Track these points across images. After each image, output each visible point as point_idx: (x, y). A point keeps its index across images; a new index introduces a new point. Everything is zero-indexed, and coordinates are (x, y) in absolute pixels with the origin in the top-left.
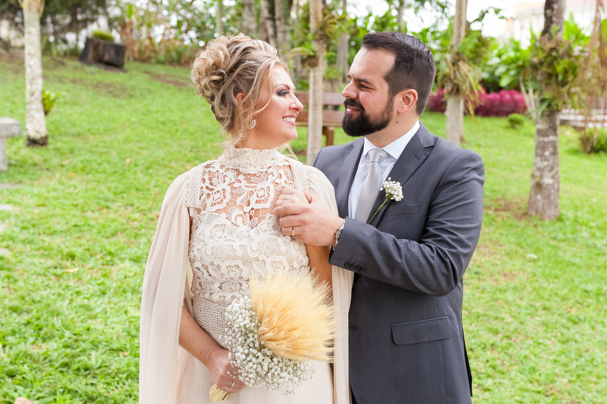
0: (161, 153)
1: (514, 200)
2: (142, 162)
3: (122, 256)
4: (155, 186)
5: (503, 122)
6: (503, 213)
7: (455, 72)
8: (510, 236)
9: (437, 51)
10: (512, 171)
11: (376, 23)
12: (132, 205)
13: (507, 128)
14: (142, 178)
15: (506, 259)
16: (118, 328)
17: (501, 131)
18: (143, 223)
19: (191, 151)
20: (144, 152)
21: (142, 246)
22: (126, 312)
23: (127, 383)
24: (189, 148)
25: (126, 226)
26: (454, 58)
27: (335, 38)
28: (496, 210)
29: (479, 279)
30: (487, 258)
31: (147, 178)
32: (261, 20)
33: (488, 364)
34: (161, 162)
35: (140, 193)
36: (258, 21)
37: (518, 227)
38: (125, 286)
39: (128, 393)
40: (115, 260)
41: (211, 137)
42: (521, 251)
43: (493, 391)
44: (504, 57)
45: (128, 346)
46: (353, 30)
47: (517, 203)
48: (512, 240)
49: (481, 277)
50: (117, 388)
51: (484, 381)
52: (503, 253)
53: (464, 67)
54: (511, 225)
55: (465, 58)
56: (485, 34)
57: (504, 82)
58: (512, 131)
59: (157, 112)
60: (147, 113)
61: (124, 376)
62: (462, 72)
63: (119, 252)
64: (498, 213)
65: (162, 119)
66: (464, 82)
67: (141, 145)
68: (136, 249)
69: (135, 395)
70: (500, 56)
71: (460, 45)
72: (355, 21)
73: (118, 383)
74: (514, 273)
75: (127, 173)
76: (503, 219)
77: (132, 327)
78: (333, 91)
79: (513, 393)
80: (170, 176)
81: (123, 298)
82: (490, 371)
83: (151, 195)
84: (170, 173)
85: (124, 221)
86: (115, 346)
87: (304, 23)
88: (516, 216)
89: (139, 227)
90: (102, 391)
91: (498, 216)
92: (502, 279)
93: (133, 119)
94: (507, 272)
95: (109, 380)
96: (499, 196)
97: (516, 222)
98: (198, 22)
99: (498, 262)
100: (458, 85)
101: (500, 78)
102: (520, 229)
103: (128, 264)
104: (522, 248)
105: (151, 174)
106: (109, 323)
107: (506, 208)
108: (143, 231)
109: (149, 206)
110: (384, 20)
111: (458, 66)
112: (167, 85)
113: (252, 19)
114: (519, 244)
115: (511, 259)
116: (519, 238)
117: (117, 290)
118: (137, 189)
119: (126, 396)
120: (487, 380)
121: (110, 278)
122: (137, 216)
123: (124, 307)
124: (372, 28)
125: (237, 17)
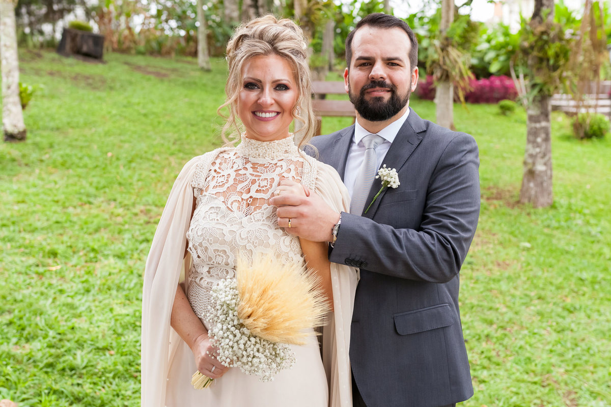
0: (143, 146)
1: (506, 188)
2: (124, 155)
3: (106, 253)
4: (138, 180)
5: (493, 109)
6: (496, 202)
7: (444, 58)
8: (503, 225)
9: (425, 37)
10: (504, 159)
11: (361, 9)
12: (115, 200)
13: (498, 114)
14: (125, 173)
15: (499, 248)
16: (104, 326)
17: (492, 118)
18: (127, 218)
19: (174, 143)
20: (127, 146)
21: (126, 242)
22: (111, 310)
23: (114, 383)
24: (172, 141)
25: (109, 222)
26: (442, 44)
27: (320, 25)
28: (488, 199)
29: (472, 269)
30: (479, 248)
31: (129, 172)
32: (244, 8)
33: (483, 356)
34: (144, 155)
35: (123, 187)
36: (240, 8)
37: (510, 215)
38: (109, 283)
39: (115, 393)
40: (99, 256)
41: (194, 129)
42: (514, 239)
43: (489, 382)
44: (493, 43)
45: (114, 344)
46: (338, 17)
47: (509, 191)
48: (505, 229)
49: (474, 267)
50: (103, 387)
51: (479, 372)
52: (496, 242)
53: (454, 53)
54: (504, 214)
55: (454, 43)
56: (474, 18)
57: (494, 68)
58: (502, 118)
59: (139, 104)
60: (128, 105)
61: (111, 375)
62: (451, 57)
63: (103, 249)
64: (490, 201)
65: (144, 111)
66: (454, 68)
67: (122, 138)
68: (120, 245)
69: (122, 395)
70: (489, 41)
71: (448, 30)
72: (340, 7)
73: (105, 383)
74: (507, 262)
75: (109, 168)
76: (495, 207)
77: (118, 325)
78: (319, 79)
79: (508, 385)
80: (153, 169)
81: (107, 296)
82: (486, 362)
83: (134, 189)
84: (153, 166)
85: (107, 216)
86: (101, 344)
87: (287, 10)
88: (508, 204)
89: (123, 222)
90: (89, 391)
91: (490, 205)
92: (496, 269)
93: (114, 112)
94: (500, 261)
95: (96, 379)
96: (491, 184)
97: (508, 210)
98: (179, 10)
99: (492, 252)
100: (447, 71)
101: (489, 63)
102: (512, 218)
103: (112, 260)
104: (515, 236)
105: (134, 168)
106: (94, 322)
107: (499, 196)
108: (127, 227)
109: (132, 201)
110: (370, 6)
111: (447, 51)
112: (148, 76)
113: (234, 7)
114: (512, 233)
115: (504, 248)
116: (512, 226)
117: (102, 287)
118: (120, 184)
119: (114, 396)
120: (482, 372)
121: (94, 275)
122: (120, 211)
123: (109, 304)
124: (358, 14)
125: (219, 6)
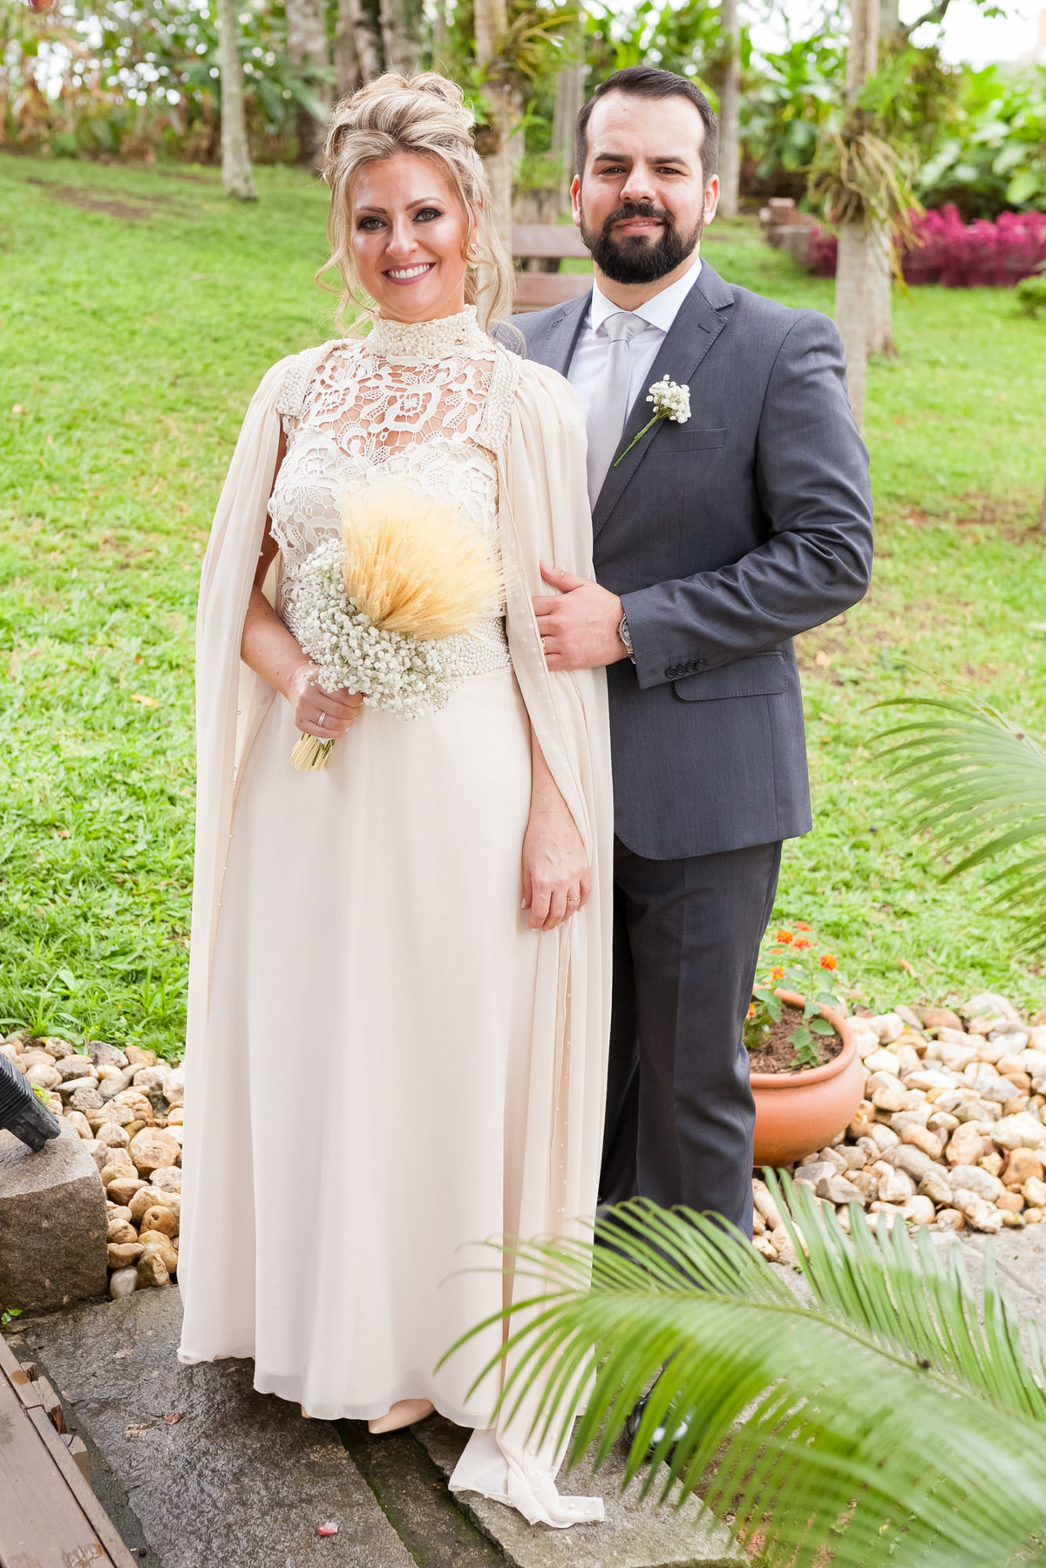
0: (98, 389)
1: (1010, 497)
2: (54, 411)
3: (30, 630)
4: (92, 472)
5: (1004, 300)
6: (978, 529)
7: (850, 162)
8: (990, 583)
10: (1014, 425)
11: (663, 29)
12: (40, 515)
13: (1015, 315)
14: (59, 453)
15: (976, 634)
16: (43, 780)
17: (998, 324)
18: (72, 555)
19: (174, 384)
20: (56, 388)
21: (75, 607)
22: (55, 748)
23: (75, 893)
24: (169, 378)
25: (30, 564)
26: (848, 126)
27: (544, 76)
28: (961, 522)
29: (904, 681)
30: (928, 634)
31: (70, 452)
32: (341, 27)
33: (911, 862)
34: (102, 412)
35: (56, 487)
36: (331, 29)
37: (1013, 560)
38: (45, 693)
39: (78, 912)
40: (16, 637)
41: (222, 349)
42: (1014, 616)
43: (917, 915)
45: (69, 816)
46: (596, 51)
47: (1015, 503)
48: (996, 591)
49: (909, 675)
50: (53, 901)
51: (898, 895)
52: (969, 620)
53: (875, 149)
54: (996, 557)
55: (878, 124)
58: (1027, 324)
59: (77, 285)
60: (50, 289)
61: (68, 877)
62: (868, 160)
63: (23, 621)
64: (965, 528)
65: (90, 305)
66: (875, 188)
67: (42, 369)
68: (62, 615)
69: (95, 916)
71: (861, 90)
72: (603, 25)
73: (55, 892)
74: (992, 666)
75: (19, 439)
76: (977, 543)
77: (74, 775)
78: (542, 220)
79: (964, 922)
80: (126, 445)
81: (45, 720)
82: (915, 876)
83: (84, 491)
84: (125, 438)
85: (26, 551)
86: (40, 816)
87: (458, 37)
88: (1011, 534)
89: (65, 566)
90: (23, 907)
91: (963, 536)
92: (962, 681)
93: (17, 306)
94: (975, 666)
95: (36, 884)
96: (973, 488)
97: (1006, 547)
98: (165, 33)
99: (955, 643)
100: (859, 197)
101: (1007, 179)
102: (1017, 566)
103: (45, 642)
104: (1019, 609)
105: (79, 442)
106: (19, 771)
107: (988, 516)
108: (74, 574)
109: (83, 516)
110: (686, 20)
111: (859, 145)
112: (94, 216)
113: (314, 25)
114: (1011, 601)
115: (988, 634)
116: (1014, 585)
117: (29, 702)
118: (48, 478)
119: (77, 917)
120: (903, 895)
121: (8, 678)
122: (56, 539)
123: (48, 738)
125: (270, 20)
